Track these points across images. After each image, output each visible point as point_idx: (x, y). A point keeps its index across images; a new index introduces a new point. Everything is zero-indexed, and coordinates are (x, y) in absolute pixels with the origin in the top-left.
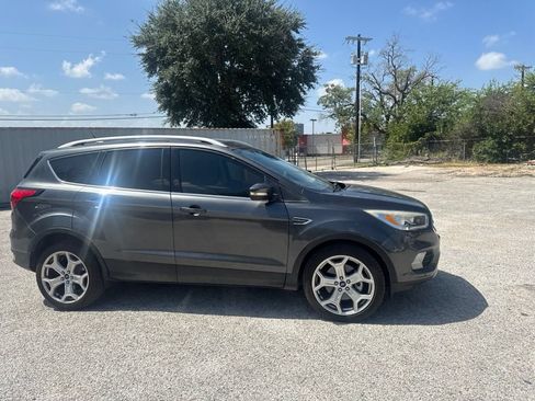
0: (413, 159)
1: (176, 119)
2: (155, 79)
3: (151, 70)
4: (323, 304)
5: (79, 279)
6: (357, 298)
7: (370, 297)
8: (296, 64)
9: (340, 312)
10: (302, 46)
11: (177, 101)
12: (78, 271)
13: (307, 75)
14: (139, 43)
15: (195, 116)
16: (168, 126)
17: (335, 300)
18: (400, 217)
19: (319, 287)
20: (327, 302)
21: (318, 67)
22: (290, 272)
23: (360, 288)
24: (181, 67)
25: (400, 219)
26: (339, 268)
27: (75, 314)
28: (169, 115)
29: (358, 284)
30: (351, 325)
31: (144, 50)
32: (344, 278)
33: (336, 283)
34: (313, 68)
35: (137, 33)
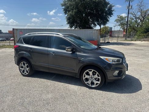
0: (144, 39)
1: (71, 27)
2: (66, 15)
3: (66, 13)
4: (86, 83)
5: (28, 69)
7: (99, 82)
8: (107, 10)
9: (90, 86)
10: (109, 4)
11: (72, 21)
12: (27, 67)
13: (110, 13)
14: (62, 5)
15: (77, 26)
16: (69, 29)
17: (89, 82)
18: (111, 59)
19: (85, 78)
21: (114, 10)
22: (77, 73)
23: (97, 79)
24: (73, 12)
25: (110, 60)
26: (91, 73)
28: (70, 25)
29: (96, 78)
31: (64, 7)
32: (92, 76)
34: (112, 11)
35: (62, 3)
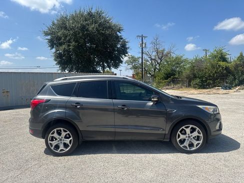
1: (63, 69)
2: (54, 50)
3: (52, 46)
4: (181, 146)
5: (68, 141)
6: (195, 143)
7: (201, 142)
8: (119, 46)
9: (189, 149)
10: (122, 39)
11: (64, 61)
14: (46, 34)
15: (72, 67)
16: (60, 72)
17: (186, 144)
19: (179, 139)
20: (183, 145)
21: (129, 48)
22: (167, 133)
23: (196, 138)
24: (69, 46)
25: (210, 109)
26: (188, 131)
27: (66, 158)
29: (195, 137)
30: (194, 154)
31: (49, 37)
32: (190, 135)
33: (186, 137)
34: (127, 48)
35: (46, 29)
